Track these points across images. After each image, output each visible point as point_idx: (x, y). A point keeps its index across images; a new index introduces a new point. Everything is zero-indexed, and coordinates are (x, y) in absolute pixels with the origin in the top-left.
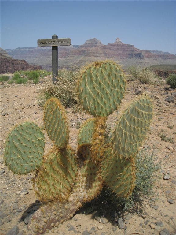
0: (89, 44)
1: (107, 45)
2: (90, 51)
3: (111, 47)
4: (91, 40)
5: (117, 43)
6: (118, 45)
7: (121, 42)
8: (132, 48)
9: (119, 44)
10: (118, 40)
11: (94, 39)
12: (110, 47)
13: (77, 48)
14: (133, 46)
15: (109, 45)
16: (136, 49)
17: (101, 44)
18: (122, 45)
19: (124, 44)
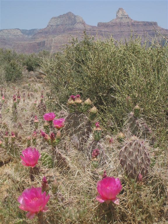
0: (58, 25)
1: (97, 26)
2: (53, 44)
3: (106, 30)
4: (60, 17)
5: (118, 21)
6: (121, 25)
7: (127, 17)
8: (151, 28)
9: (125, 21)
10: (121, 12)
11: (67, 14)
12: (103, 30)
13: (30, 37)
14: (155, 24)
15: (100, 25)
16: (163, 29)
17: (84, 23)
18: (130, 24)
19: (135, 22)
